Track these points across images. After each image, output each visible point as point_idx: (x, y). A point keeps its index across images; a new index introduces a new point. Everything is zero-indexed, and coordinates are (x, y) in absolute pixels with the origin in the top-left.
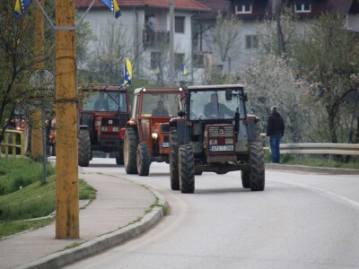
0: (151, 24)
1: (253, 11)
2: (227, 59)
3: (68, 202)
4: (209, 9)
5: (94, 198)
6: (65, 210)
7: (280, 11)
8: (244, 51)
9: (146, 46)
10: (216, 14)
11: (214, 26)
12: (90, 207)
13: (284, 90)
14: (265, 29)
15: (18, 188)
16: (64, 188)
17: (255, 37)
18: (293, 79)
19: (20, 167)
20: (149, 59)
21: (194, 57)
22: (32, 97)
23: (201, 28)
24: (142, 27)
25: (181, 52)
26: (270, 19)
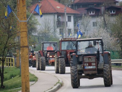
0: (59, 19)
1: (95, 13)
2: (86, 30)
3: (26, 83)
4: (80, 13)
5: (37, 81)
6: (25, 85)
7: (104, 13)
8: (92, 27)
9: (58, 27)
10: (82, 15)
11: (81, 19)
12: (35, 84)
13: (106, 41)
14: (99, 20)
15: (11, 78)
16: (24, 78)
17: (96, 23)
18: (109, 37)
19: (12, 70)
20: (59, 31)
21: (75, 30)
22: (14, 46)
23: (77, 20)
24: (56, 20)
25: (70, 28)
26: (101, 16)
